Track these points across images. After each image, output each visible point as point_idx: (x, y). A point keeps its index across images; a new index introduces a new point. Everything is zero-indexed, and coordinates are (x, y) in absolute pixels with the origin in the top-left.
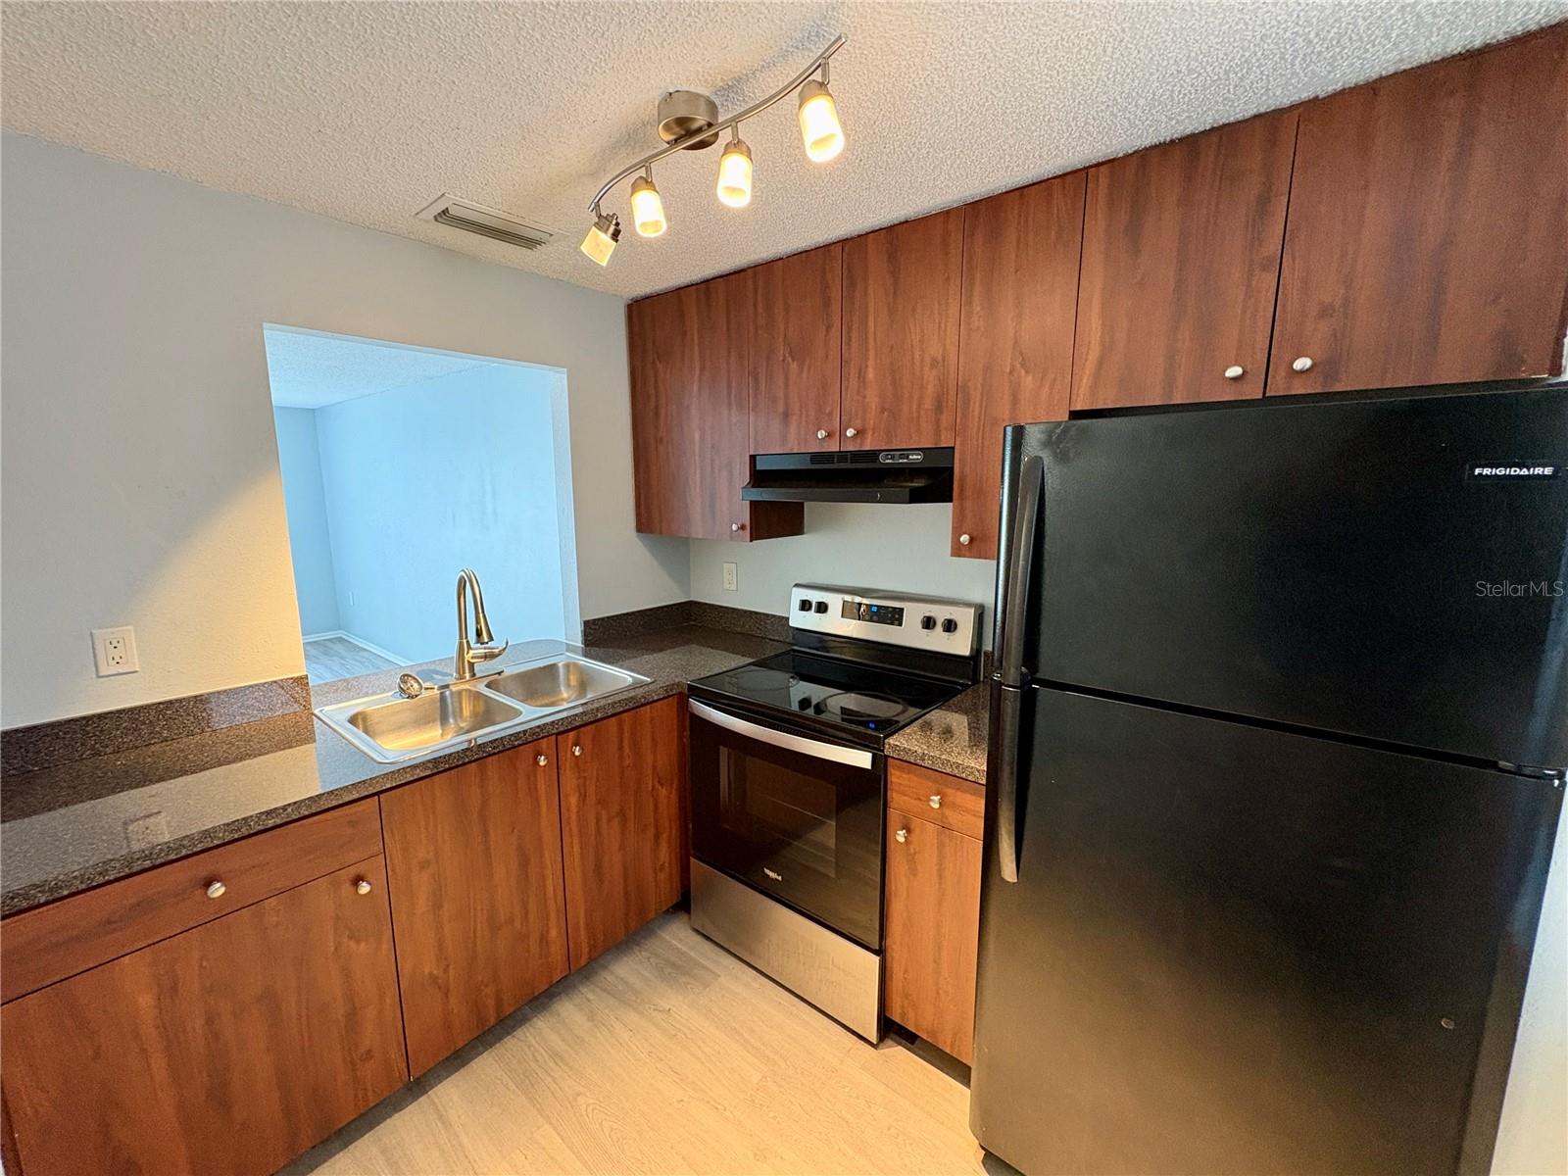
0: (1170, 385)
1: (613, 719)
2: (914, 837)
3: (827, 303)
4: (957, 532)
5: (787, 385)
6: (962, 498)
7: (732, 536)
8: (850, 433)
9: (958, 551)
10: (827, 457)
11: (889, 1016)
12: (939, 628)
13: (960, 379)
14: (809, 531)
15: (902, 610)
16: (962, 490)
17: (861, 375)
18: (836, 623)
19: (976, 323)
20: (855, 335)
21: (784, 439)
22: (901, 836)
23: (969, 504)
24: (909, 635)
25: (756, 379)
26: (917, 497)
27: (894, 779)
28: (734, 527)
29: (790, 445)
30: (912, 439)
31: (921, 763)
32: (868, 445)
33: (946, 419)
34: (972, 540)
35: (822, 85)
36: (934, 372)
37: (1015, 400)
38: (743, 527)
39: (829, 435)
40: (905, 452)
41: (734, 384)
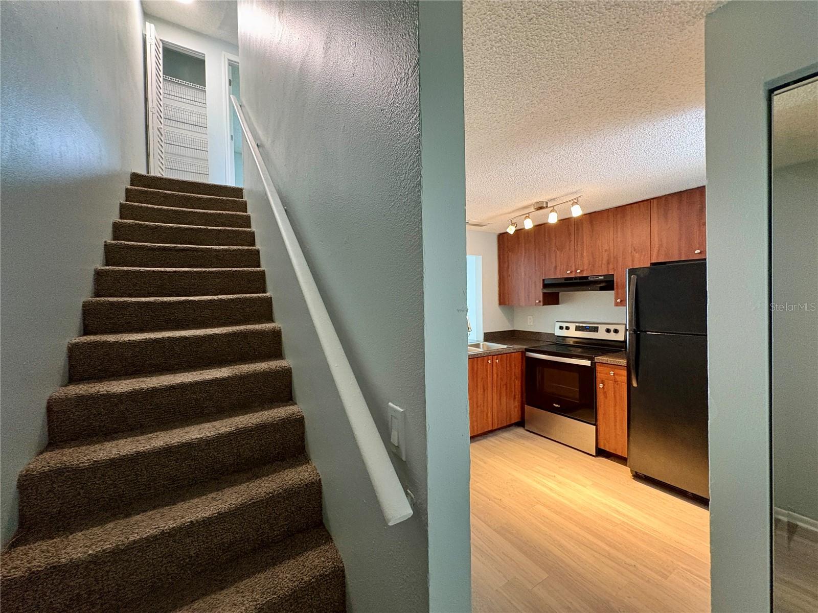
0: (680, 254)
1: (505, 355)
2: (606, 386)
3: (570, 234)
4: (616, 300)
5: (556, 257)
6: (617, 288)
7: (536, 304)
8: (578, 271)
9: (617, 304)
10: (571, 279)
11: (599, 447)
12: (612, 332)
13: (615, 254)
14: (563, 303)
15: (598, 327)
16: (617, 286)
17: (582, 254)
18: (573, 333)
19: (619, 239)
20: (579, 243)
21: (555, 273)
22: (601, 386)
23: (620, 291)
24: (601, 335)
25: (545, 257)
26: (602, 289)
27: (598, 369)
28: (537, 302)
29: (557, 275)
30: (600, 272)
31: (607, 362)
32: (585, 275)
33: (611, 266)
34: (621, 301)
35: (576, 203)
36: (606, 253)
37: (633, 261)
38: (540, 302)
39: (571, 272)
40: (597, 276)
41: (537, 258)
